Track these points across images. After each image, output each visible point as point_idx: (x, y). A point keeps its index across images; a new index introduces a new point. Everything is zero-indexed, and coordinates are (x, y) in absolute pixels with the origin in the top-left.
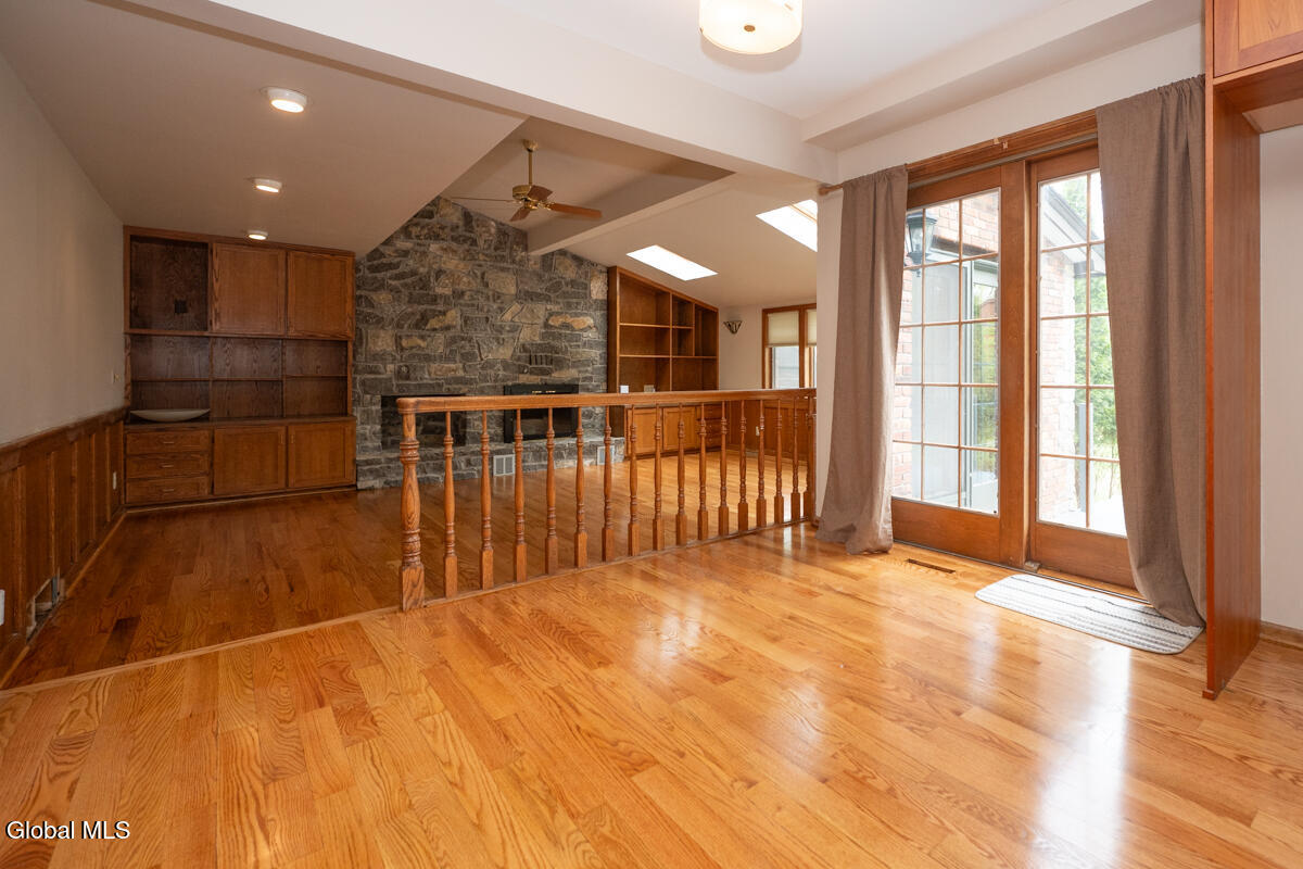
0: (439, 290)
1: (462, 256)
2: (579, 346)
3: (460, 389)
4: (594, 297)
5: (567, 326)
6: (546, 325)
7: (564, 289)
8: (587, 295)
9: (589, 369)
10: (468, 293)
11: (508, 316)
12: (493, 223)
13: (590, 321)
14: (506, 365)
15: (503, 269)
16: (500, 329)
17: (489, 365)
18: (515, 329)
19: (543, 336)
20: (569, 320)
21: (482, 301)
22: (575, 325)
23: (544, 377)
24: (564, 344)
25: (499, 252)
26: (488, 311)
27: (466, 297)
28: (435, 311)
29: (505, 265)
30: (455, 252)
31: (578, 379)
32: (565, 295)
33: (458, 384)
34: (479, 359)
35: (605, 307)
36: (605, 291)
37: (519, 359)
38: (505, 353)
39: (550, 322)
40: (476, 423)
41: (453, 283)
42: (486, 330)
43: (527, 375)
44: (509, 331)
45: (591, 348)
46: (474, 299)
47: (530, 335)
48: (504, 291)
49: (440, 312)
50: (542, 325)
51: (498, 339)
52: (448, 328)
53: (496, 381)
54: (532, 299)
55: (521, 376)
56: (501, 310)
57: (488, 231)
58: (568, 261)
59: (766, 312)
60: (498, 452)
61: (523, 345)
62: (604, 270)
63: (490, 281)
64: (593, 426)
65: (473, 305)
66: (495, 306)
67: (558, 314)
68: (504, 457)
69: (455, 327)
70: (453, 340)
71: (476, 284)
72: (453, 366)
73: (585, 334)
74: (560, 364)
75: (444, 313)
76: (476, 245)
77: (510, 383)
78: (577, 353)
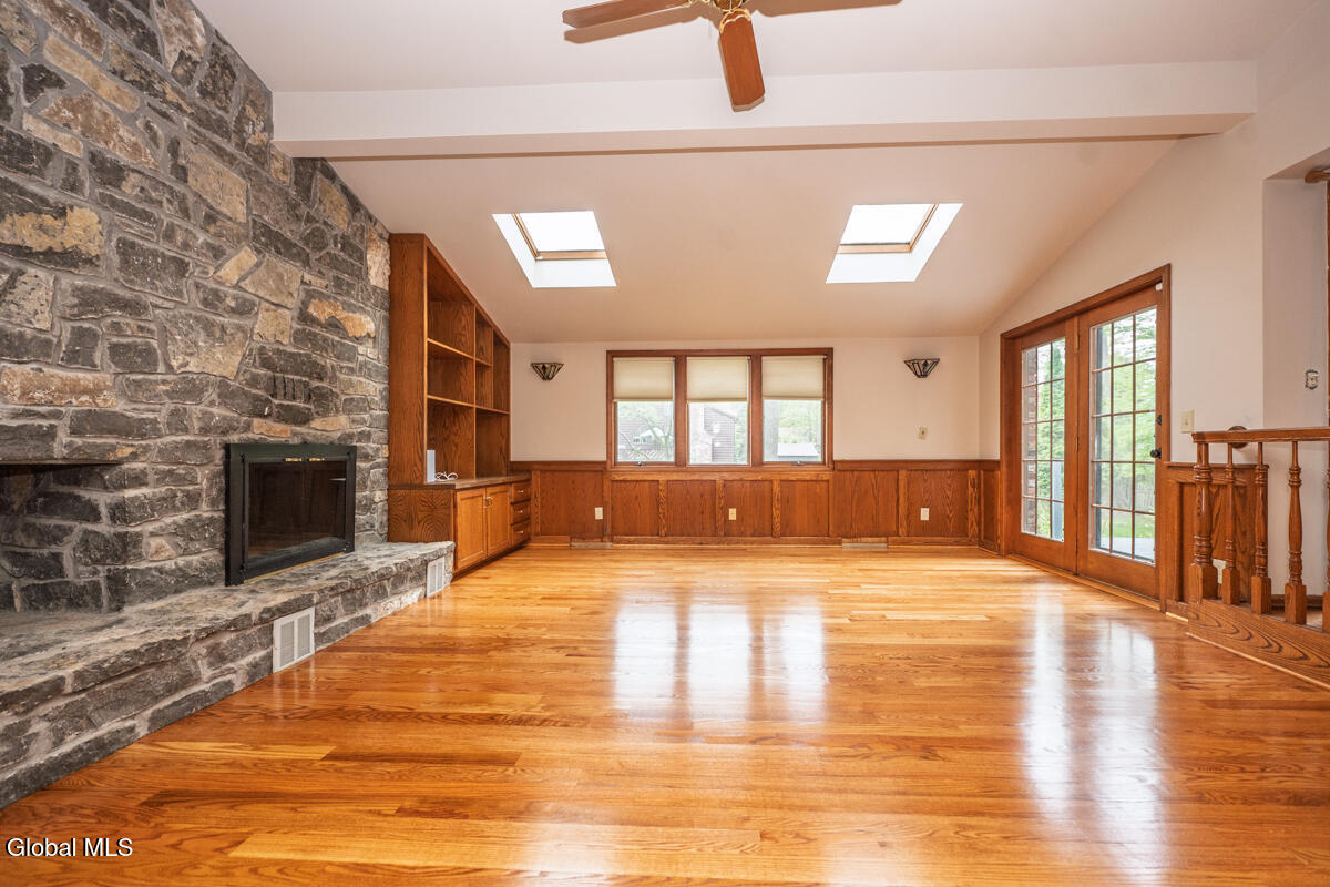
0: (35, 128)
1: (115, 61)
2: (351, 370)
3: (113, 448)
4: (373, 282)
5: (334, 325)
6: (304, 317)
7: (331, 249)
8: (361, 273)
9: (366, 416)
10: (133, 178)
11: (230, 271)
12: (197, 20)
13: (370, 327)
14: (227, 394)
15: (219, 152)
16: (213, 300)
17: (191, 389)
18: (244, 309)
19: (299, 337)
20: (341, 315)
21: (167, 214)
22: (348, 325)
23: (298, 429)
24: (329, 362)
25: (210, 105)
26: (186, 246)
27: (126, 187)
28: (22, 192)
29: (223, 143)
30: (93, 38)
31: (351, 436)
32: (334, 262)
33: (101, 432)
34: (161, 368)
35: (387, 304)
36: (388, 274)
37: (254, 382)
38: (224, 362)
39: (311, 310)
40: (155, 542)
41: (87, 130)
42: (179, 293)
43: (269, 422)
44: (233, 311)
45: (369, 376)
46: (151, 201)
47: (273, 327)
48: (225, 210)
49: (43, 201)
50: (296, 314)
51: (208, 327)
52: (65, 259)
53: (205, 430)
54: (278, 251)
55: (256, 421)
56: (218, 254)
57: (189, 34)
58: (337, 195)
59: (612, 355)
60: (285, 610)
61: (262, 350)
62: (386, 236)
63: (192, 171)
64: (372, 526)
65: (145, 216)
66: (202, 238)
67: (321, 297)
68: (295, 618)
69: (90, 261)
70: (89, 301)
71: (154, 159)
72: (85, 377)
73: (361, 349)
74: (322, 401)
75: (61, 213)
76: (156, 53)
77: (234, 438)
78: (351, 384)
